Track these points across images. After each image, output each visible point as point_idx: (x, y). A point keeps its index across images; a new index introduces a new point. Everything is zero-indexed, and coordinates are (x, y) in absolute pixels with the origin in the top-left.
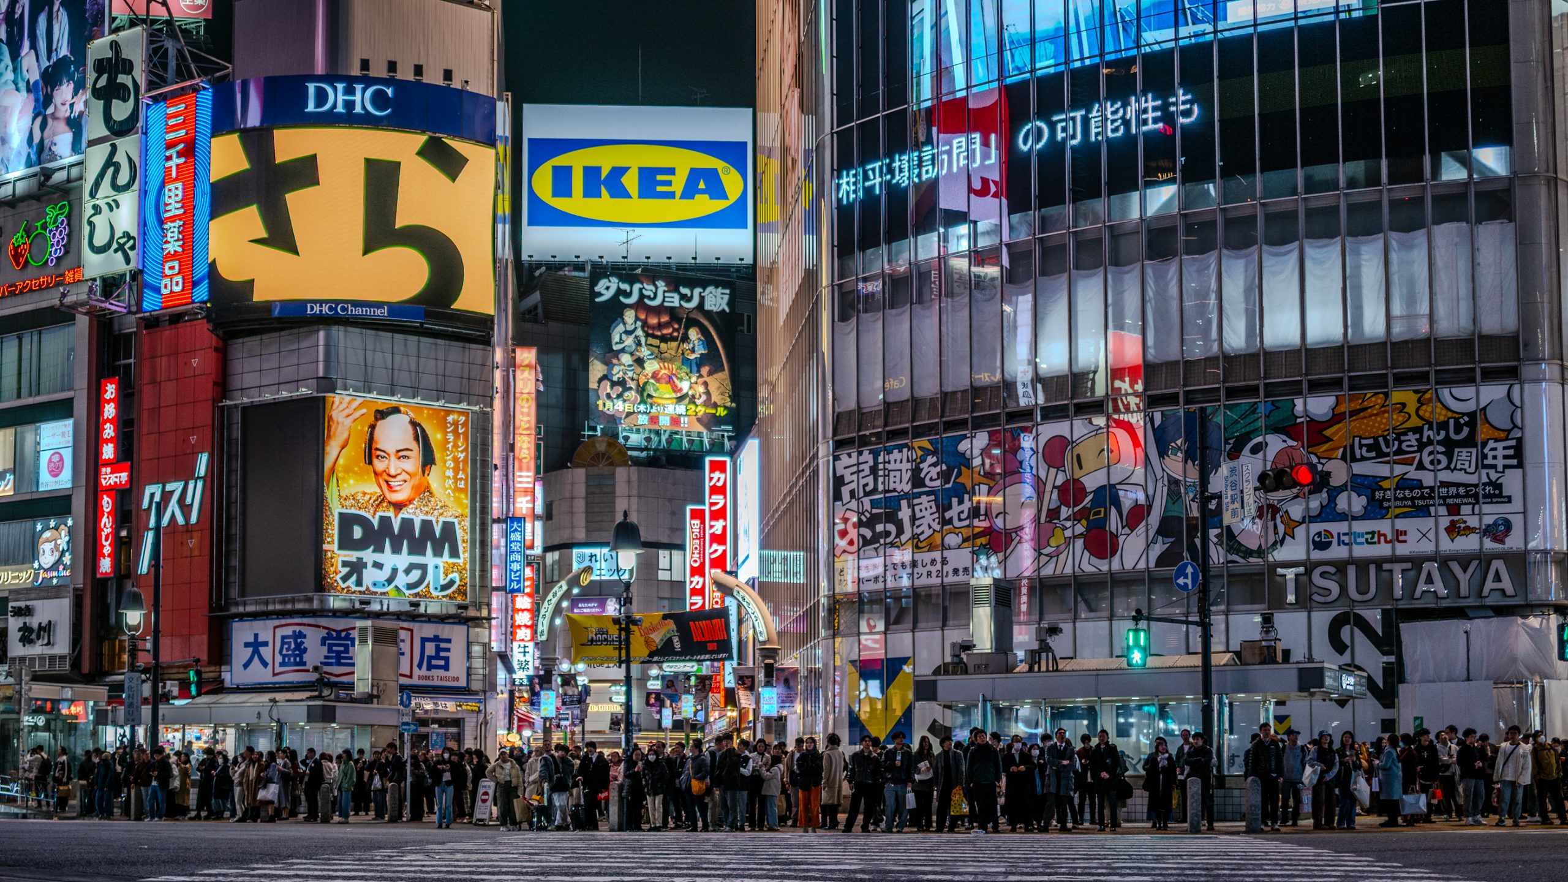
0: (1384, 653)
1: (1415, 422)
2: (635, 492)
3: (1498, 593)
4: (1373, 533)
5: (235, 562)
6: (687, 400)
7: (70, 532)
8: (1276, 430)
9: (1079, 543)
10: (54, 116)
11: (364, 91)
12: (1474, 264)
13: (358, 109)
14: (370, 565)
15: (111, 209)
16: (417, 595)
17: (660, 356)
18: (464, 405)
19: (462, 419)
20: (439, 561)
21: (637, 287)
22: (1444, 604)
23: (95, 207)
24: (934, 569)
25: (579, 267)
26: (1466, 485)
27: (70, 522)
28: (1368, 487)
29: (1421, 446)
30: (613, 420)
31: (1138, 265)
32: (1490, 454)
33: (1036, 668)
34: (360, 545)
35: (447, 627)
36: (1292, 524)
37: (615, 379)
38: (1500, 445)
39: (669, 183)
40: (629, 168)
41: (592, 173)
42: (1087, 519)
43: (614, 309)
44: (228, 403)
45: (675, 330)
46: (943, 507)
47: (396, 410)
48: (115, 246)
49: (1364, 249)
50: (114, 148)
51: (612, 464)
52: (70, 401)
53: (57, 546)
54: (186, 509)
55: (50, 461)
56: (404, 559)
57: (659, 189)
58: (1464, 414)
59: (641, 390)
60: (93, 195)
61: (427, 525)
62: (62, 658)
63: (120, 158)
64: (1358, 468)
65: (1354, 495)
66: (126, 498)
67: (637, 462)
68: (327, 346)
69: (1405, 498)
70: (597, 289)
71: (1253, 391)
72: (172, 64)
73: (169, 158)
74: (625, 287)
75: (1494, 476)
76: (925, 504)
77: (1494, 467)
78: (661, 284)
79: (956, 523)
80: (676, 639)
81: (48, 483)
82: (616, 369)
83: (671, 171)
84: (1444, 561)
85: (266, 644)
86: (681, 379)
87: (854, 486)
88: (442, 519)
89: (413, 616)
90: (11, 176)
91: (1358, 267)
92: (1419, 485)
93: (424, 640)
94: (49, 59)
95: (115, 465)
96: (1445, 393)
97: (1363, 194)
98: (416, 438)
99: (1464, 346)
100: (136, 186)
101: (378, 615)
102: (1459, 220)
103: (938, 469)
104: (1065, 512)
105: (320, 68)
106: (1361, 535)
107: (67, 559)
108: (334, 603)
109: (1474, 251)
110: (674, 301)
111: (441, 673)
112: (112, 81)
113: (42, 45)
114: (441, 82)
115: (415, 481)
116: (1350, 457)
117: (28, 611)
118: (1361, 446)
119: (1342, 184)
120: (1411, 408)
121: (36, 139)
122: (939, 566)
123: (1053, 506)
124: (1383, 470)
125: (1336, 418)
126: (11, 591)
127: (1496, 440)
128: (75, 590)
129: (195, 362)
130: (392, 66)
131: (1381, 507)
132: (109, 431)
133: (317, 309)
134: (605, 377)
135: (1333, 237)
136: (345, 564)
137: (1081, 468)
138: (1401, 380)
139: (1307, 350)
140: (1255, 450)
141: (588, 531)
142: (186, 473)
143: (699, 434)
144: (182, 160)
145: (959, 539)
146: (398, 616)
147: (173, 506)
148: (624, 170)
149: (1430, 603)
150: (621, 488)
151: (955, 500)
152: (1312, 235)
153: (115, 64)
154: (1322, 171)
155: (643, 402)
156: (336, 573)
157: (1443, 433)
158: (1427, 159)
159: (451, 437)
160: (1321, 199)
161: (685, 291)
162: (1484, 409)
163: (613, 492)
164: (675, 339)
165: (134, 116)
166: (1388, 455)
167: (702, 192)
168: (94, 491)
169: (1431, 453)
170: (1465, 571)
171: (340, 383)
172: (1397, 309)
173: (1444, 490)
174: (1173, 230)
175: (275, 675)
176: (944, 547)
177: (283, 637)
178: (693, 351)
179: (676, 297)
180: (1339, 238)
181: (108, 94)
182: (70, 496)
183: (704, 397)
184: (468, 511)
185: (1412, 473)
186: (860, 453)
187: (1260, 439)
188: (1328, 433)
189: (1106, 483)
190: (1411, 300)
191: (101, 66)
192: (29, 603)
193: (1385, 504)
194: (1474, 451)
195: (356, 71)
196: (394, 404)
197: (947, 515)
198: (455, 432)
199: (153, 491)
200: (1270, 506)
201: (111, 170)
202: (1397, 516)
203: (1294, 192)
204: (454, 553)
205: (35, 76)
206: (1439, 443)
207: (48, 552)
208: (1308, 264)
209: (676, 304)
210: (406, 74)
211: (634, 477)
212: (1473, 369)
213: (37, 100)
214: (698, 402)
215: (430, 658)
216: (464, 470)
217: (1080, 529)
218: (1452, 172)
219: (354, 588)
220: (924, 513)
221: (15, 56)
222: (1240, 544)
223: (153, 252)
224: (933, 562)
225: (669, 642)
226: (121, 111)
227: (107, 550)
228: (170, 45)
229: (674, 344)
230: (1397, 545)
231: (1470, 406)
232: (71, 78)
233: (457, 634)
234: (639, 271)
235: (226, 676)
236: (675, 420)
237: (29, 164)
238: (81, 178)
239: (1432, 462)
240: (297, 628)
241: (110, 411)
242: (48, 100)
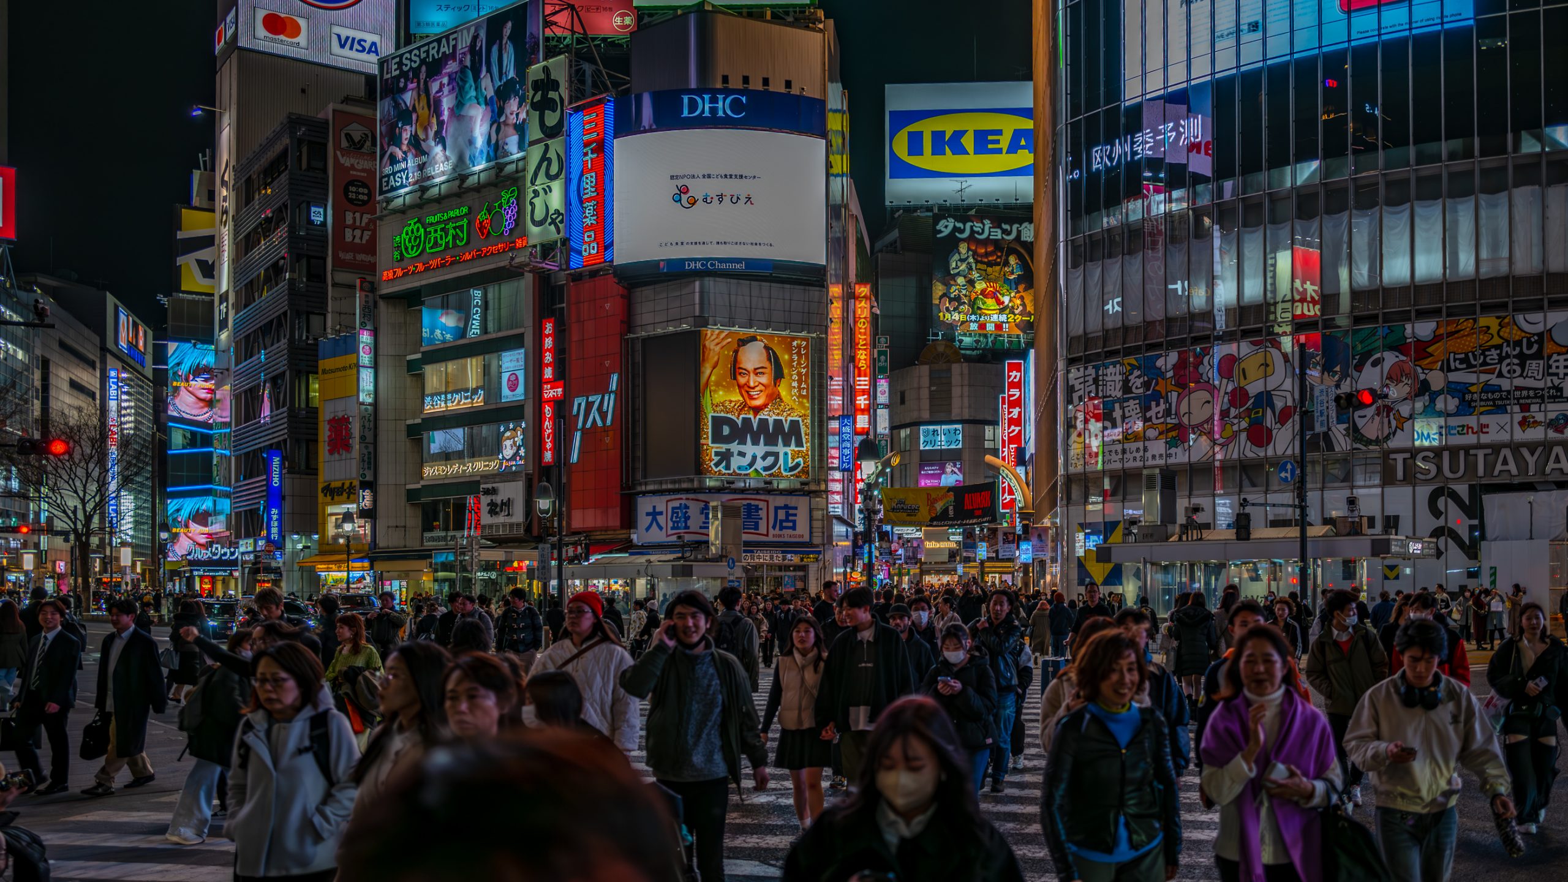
0: (1470, 518)
1: (1497, 341)
2: (966, 382)
3: (1558, 472)
4: (1463, 426)
5: (640, 453)
6: (1007, 311)
7: (524, 432)
8: (1391, 348)
9: (1244, 436)
10: (505, 123)
11: (724, 99)
12: (1544, 218)
13: (721, 114)
14: (735, 454)
15: (546, 193)
16: (771, 475)
17: (986, 278)
18: (804, 334)
19: (804, 343)
20: (788, 450)
21: (969, 225)
22: (1516, 481)
23: (535, 192)
24: (1138, 455)
25: (929, 209)
26: (1535, 389)
27: (523, 425)
28: (1460, 391)
29: (1501, 359)
30: (952, 327)
31: (1289, 224)
32: (1554, 365)
33: (1184, 538)
34: (728, 440)
35: (794, 498)
36: (1403, 420)
37: (952, 296)
38: (1562, 358)
39: (998, 142)
40: (966, 131)
41: (938, 136)
42: (1249, 417)
43: (952, 243)
44: (632, 336)
45: (998, 257)
46: (1146, 408)
47: (753, 339)
48: (549, 220)
49: (1460, 207)
50: (547, 146)
51: (949, 361)
52: (522, 335)
53: (515, 443)
54: (603, 415)
55: (509, 380)
56: (760, 450)
57: (990, 146)
58: (1534, 334)
59: (972, 303)
60: (533, 183)
61: (778, 423)
62: (518, 525)
63: (552, 154)
64: (1453, 377)
65: (1449, 397)
66: (561, 407)
67: (968, 359)
68: (702, 293)
69: (1488, 400)
70: (938, 227)
71: (1373, 318)
72: (589, 81)
73: (586, 154)
74: (960, 225)
75: (1556, 381)
76: (1132, 407)
77: (1557, 374)
78: (987, 222)
79: (1155, 421)
80: (951, 508)
81: (507, 395)
82: (953, 288)
83: (999, 132)
84: (1516, 447)
85: (661, 513)
86: (1003, 295)
87: (1081, 393)
88: (789, 418)
89: (768, 490)
90: (477, 168)
91: (1456, 222)
92: (1499, 389)
93: (777, 509)
94: (500, 80)
95: (554, 383)
96: (1520, 318)
97: (1460, 165)
98: (769, 359)
99: (1535, 281)
100: (563, 176)
101: (743, 491)
102: (1533, 184)
103: (1141, 380)
104: (1233, 412)
105: (693, 85)
106: (1454, 428)
107: (522, 452)
108: (709, 483)
109: (1544, 207)
110: (998, 234)
111: (790, 532)
112: (544, 96)
113: (495, 70)
114: (783, 90)
115: (769, 391)
116: (1447, 368)
117: (493, 491)
118: (1455, 360)
119: (1444, 156)
120: (1494, 330)
121: (493, 141)
122: (1141, 453)
123: (1225, 407)
124: (1471, 378)
125: (1436, 338)
126: (482, 476)
127: (1559, 354)
128: (527, 475)
129: (607, 306)
130: (746, 80)
131: (1470, 406)
132: (548, 358)
133: (693, 265)
134: (944, 295)
135: (1436, 198)
136: (717, 454)
137: (1245, 378)
138: (1486, 309)
139: (1415, 286)
140: (1375, 364)
141: (931, 412)
142: (604, 390)
143: (1018, 336)
144: (595, 155)
145: (1157, 433)
146: (757, 491)
147: (594, 413)
148: (963, 133)
149: (1504, 480)
150: (956, 379)
151: (1153, 404)
152: (1420, 197)
153: (547, 84)
154: (1430, 147)
155: (974, 313)
156: (712, 460)
157: (1518, 349)
158: (1510, 136)
159: (795, 357)
160: (1428, 169)
161: (1006, 227)
162: (1550, 330)
163: (950, 383)
164: (998, 264)
165: (560, 123)
166: (1475, 366)
167: (1023, 147)
168: (539, 402)
169: (1508, 365)
170: (1532, 454)
171: (711, 320)
172: (1484, 255)
173: (1518, 393)
174: (1316, 195)
175: (668, 536)
176: (1145, 439)
177: (673, 508)
178: (1012, 273)
179: (999, 231)
180: (1440, 200)
181: (542, 106)
182: (523, 406)
183: (1021, 308)
184: (809, 411)
185: (1494, 380)
186: (1086, 368)
187: (1378, 355)
188: (1430, 350)
189: (1263, 389)
190: (1495, 247)
191: (537, 86)
192: (494, 485)
193: (1473, 404)
194: (1541, 362)
195: (719, 85)
196: (752, 334)
197: (1148, 415)
198: (799, 354)
199: (579, 403)
200: (1385, 406)
201: (545, 163)
202: (1481, 413)
203: (1408, 165)
204: (799, 443)
205: (490, 93)
206: (1515, 356)
207: (509, 447)
208: (1417, 220)
209: (999, 237)
210: (756, 85)
211: (966, 371)
212: (1542, 300)
213: (493, 111)
214: (1017, 312)
215: (781, 521)
216: (806, 382)
217: (1244, 424)
218: (1530, 146)
219: (724, 471)
220: (1132, 413)
221: (477, 78)
222: (1363, 435)
223: (576, 225)
224: (1138, 450)
225: (946, 510)
226: (551, 119)
227: (549, 445)
228: (588, 68)
229: (998, 268)
230: (1482, 435)
231: (1540, 328)
232: (517, 94)
233: (802, 504)
234: (973, 212)
235: (634, 537)
236: (999, 326)
237: (488, 160)
238: (524, 170)
239: (1509, 372)
240: (683, 502)
241: (548, 343)
242: (501, 111)
